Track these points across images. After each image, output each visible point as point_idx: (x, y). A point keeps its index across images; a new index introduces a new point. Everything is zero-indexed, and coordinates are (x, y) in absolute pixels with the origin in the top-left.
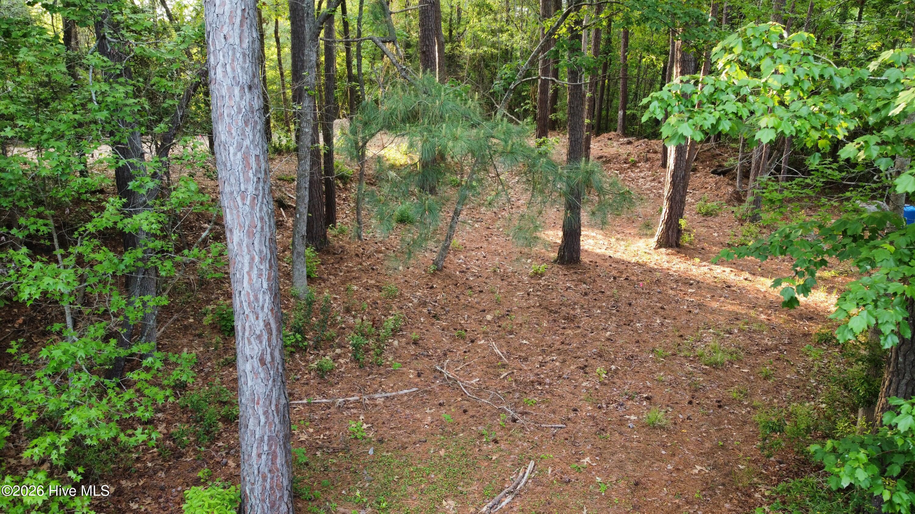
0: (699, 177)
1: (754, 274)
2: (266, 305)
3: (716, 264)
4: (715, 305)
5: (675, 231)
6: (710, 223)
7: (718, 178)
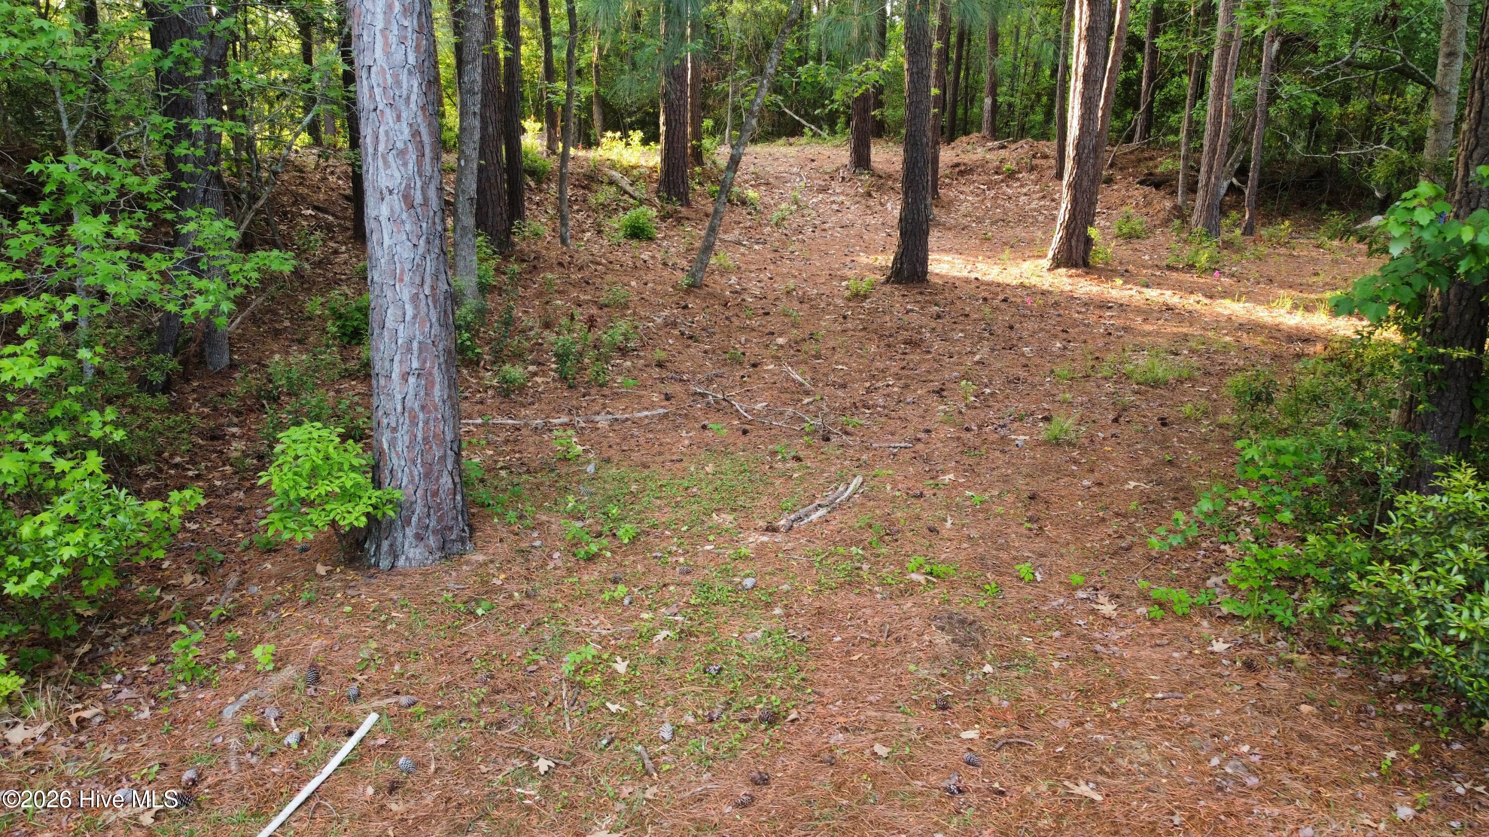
0: (1118, 191)
1: (1211, 298)
2: (414, 97)
3: (1147, 286)
4: (1148, 328)
5: (1082, 239)
6: (1137, 246)
7: (1147, 188)
